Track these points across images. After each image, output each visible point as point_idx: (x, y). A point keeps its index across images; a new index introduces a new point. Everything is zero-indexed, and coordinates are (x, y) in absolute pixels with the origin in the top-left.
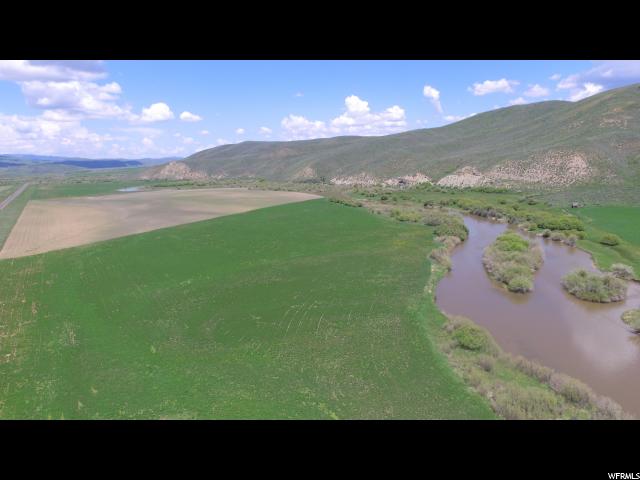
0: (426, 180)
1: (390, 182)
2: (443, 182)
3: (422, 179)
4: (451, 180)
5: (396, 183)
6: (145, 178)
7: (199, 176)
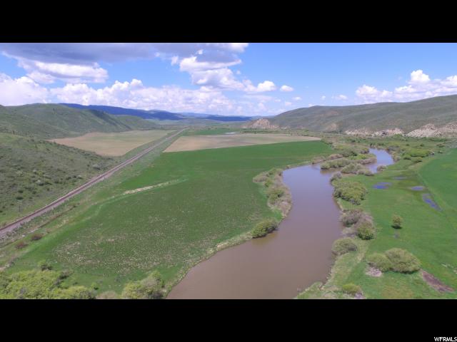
0: (400, 133)
1: (377, 133)
2: (410, 134)
3: (398, 132)
4: (417, 133)
5: (381, 133)
6: (245, 127)
7: (274, 127)
